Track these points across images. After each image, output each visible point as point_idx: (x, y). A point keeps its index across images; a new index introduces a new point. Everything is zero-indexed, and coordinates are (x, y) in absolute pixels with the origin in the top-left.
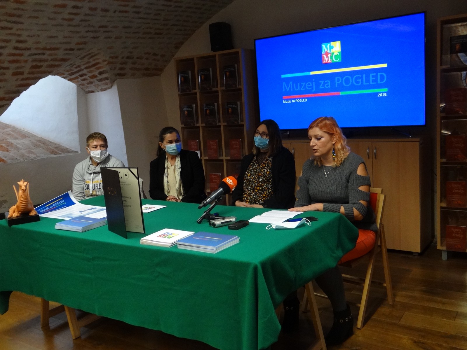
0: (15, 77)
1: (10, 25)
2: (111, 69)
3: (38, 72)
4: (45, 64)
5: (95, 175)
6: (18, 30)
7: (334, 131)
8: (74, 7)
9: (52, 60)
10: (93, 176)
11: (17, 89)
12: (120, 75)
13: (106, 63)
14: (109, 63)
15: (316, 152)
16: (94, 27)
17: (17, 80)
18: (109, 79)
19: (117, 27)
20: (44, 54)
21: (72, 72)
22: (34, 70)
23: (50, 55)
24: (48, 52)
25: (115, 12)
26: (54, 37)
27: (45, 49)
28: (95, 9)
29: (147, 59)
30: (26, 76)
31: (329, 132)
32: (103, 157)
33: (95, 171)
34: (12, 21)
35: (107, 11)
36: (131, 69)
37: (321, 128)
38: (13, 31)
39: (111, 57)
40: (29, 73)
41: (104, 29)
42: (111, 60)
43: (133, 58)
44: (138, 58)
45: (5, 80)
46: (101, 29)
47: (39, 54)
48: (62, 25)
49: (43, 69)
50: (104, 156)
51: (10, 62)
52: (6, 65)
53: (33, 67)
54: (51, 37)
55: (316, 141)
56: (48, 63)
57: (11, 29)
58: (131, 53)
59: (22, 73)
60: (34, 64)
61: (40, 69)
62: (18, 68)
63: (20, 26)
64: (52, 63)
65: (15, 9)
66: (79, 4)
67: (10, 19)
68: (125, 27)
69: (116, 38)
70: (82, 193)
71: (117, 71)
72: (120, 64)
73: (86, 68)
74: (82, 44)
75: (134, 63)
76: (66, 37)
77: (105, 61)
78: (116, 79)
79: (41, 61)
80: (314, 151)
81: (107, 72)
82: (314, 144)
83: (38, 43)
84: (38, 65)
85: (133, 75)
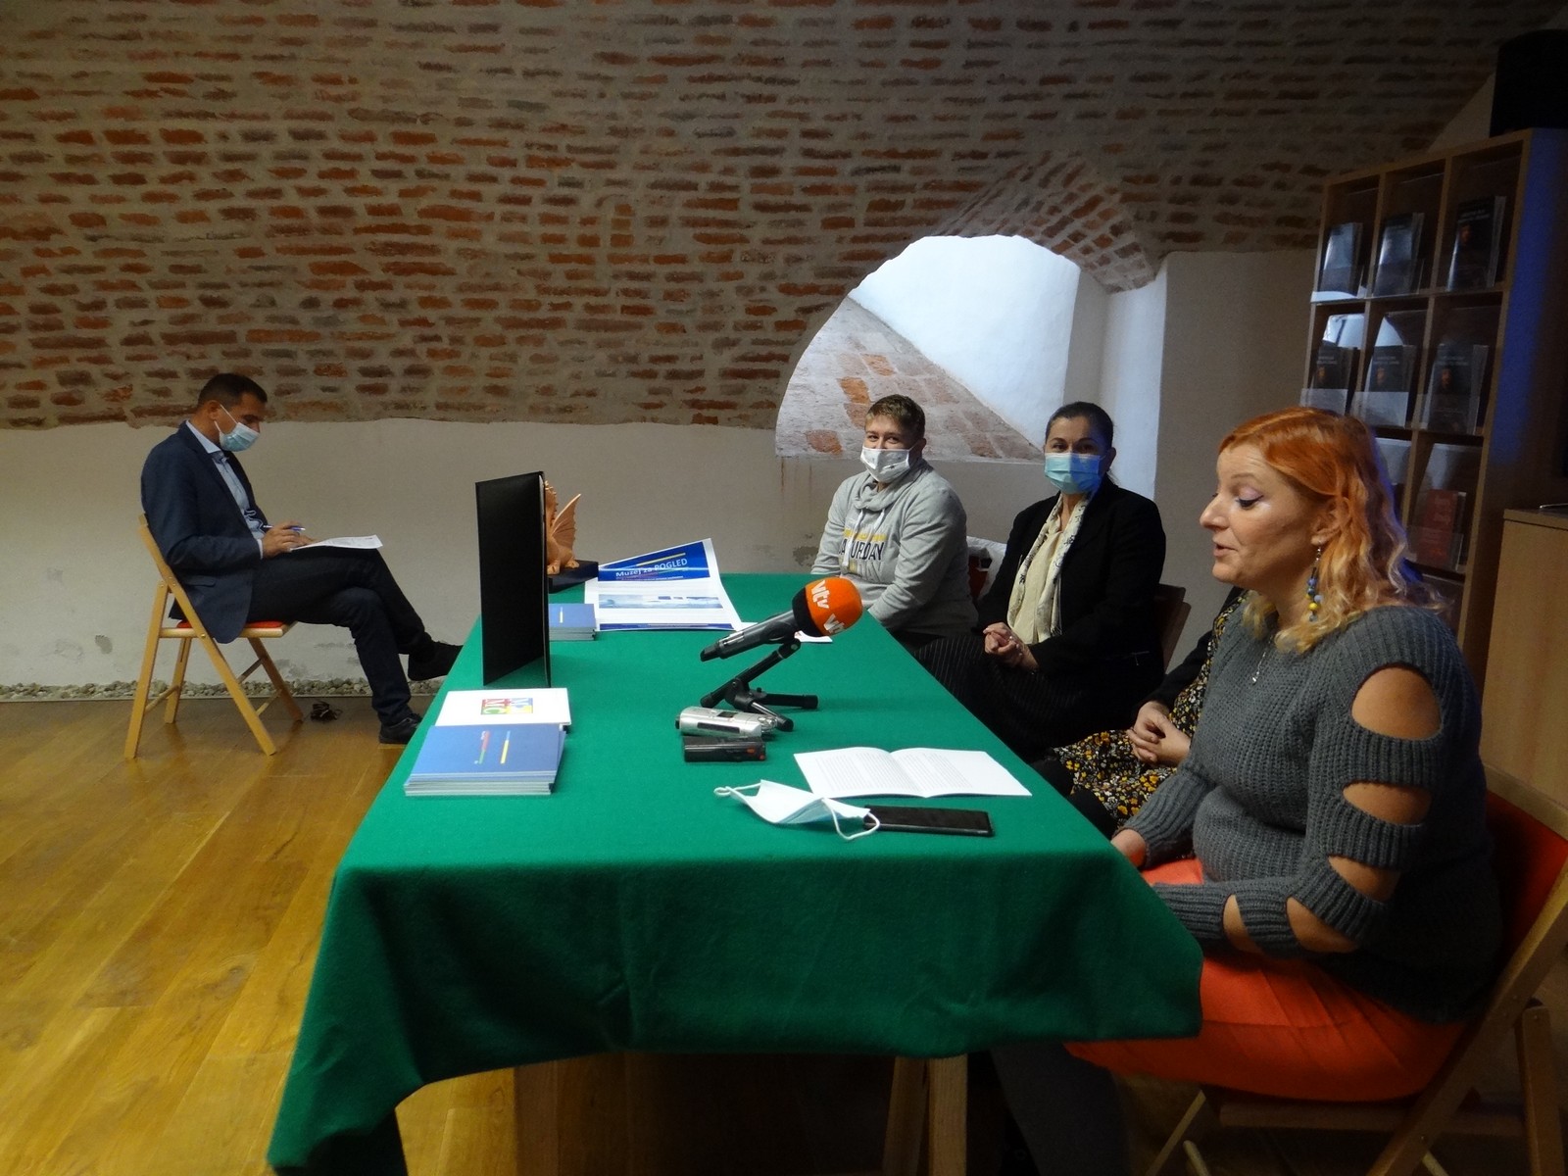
0: (834, 234)
1: (767, 90)
2: (1138, 218)
3: (893, 222)
4: (909, 198)
5: (868, 516)
6: (791, 101)
7: (1332, 484)
8: (919, 23)
9: (926, 186)
10: (862, 519)
11: (847, 264)
12: (1178, 237)
13: (1117, 197)
14: (1126, 199)
15: (1221, 559)
16: (1023, 82)
17: (840, 240)
18: (1141, 248)
19: (1109, 79)
20: (896, 169)
21: (1049, 225)
22: (879, 214)
23: (916, 172)
24: (907, 165)
25: (1073, 27)
26: (906, 118)
27: (892, 154)
28: (995, 24)
29: (1280, 186)
30: (861, 230)
31: (1302, 480)
32: (886, 469)
33: (868, 505)
34: (764, 79)
35: (1043, 26)
36: (1222, 219)
37: (1271, 454)
38: (781, 105)
39: (1127, 179)
40: (869, 223)
41: (1066, 88)
42: (1134, 189)
43: (1219, 182)
44: (1239, 182)
45: (809, 240)
46: (1052, 88)
47: (882, 169)
48: (911, 82)
49: (907, 212)
50: (893, 467)
51: (806, 190)
52: (798, 198)
53: (874, 206)
54: (895, 119)
55: (1234, 509)
56: (917, 195)
57: (772, 99)
58: (1205, 164)
59: (849, 223)
60: (877, 197)
61: (899, 214)
62: (832, 207)
63: (793, 91)
64: (927, 194)
65: (755, 43)
66: (932, 12)
67: (755, 71)
68: (1140, 79)
69: (1123, 115)
70: (833, 562)
71: (1163, 226)
72: (1172, 201)
73: (1078, 213)
74: (1006, 137)
75: (1231, 200)
76: (943, 119)
77: (1113, 191)
78: (1169, 252)
79: (894, 189)
80: (1217, 552)
81: (1130, 228)
82: (1217, 521)
83: (864, 136)
84: (889, 201)
85: (1233, 240)
